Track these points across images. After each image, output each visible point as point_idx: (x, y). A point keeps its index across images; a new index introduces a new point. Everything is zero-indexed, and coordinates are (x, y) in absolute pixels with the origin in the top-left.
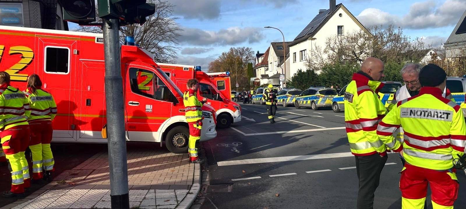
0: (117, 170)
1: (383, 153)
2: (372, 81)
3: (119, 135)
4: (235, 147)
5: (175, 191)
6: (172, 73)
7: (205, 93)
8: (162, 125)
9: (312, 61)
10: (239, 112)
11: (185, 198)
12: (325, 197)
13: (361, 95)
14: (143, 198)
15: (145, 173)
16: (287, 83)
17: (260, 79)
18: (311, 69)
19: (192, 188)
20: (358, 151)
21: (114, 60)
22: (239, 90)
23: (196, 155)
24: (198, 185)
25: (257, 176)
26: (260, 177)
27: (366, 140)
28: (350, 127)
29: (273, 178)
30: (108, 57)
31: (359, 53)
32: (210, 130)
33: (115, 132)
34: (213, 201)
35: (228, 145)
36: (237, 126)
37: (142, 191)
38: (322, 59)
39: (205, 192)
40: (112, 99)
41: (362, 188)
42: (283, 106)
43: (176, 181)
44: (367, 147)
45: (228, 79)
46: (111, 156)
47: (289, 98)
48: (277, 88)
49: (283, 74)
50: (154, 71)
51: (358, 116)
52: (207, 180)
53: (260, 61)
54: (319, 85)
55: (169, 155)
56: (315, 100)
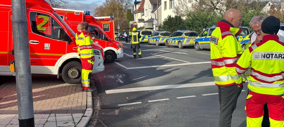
0: (24, 99)
1: (240, 84)
2: (233, 28)
3: (25, 69)
4: (119, 78)
5: (72, 115)
6: (65, 16)
7: (93, 34)
8: (59, 60)
9: (179, 9)
10: (122, 50)
11: (80, 120)
12: (192, 118)
13: (225, 39)
14: (45, 121)
15: (46, 100)
16: (160, 27)
17: (138, 23)
18: (178, 15)
19: (86, 112)
20: (221, 82)
21: (20, 6)
22: (120, 32)
23: (88, 85)
24: (91, 109)
25: (138, 102)
26: (140, 103)
27: (227, 73)
28: (215, 64)
29: (152, 103)
30: (15, 3)
31: (216, 3)
32: (99, 65)
33: (21, 67)
34: (104, 122)
35: (113, 76)
36: (120, 61)
37: (44, 115)
38: (187, 8)
39: (97, 115)
40: (19, 39)
41: (222, 111)
42: (156, 45)
43: (72, 106)
44: (228, 79)
45: (112, 22)
46: (19, 87)
47: (161, 39)
48: (151, 31)
49: (156, 19)
50: (51, 15)
51: (221, 55)
52: (98, 105)
53: (137, 8)
54: (184, 28)
55: (65, 85)
56: (181, 41)
